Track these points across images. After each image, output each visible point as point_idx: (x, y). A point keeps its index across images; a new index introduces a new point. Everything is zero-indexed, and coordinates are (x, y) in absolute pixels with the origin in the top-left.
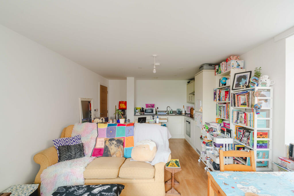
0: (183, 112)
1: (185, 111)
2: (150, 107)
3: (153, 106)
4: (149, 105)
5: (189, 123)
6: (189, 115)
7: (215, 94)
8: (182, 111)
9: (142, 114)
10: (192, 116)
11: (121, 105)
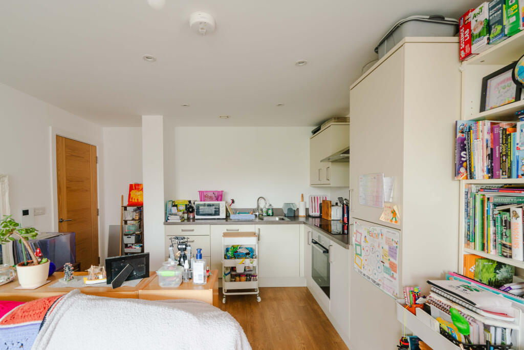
0: (302, 213)
1: (307, 210)
2: (211, 199)
3: (219, 196)
4: (210, 194)
5: (326, 251)
6: (317, 221)
7: (463, 145)
8: (298, 209)
9: (188, 219)
10: (344, 237)
11: (133, 192)
